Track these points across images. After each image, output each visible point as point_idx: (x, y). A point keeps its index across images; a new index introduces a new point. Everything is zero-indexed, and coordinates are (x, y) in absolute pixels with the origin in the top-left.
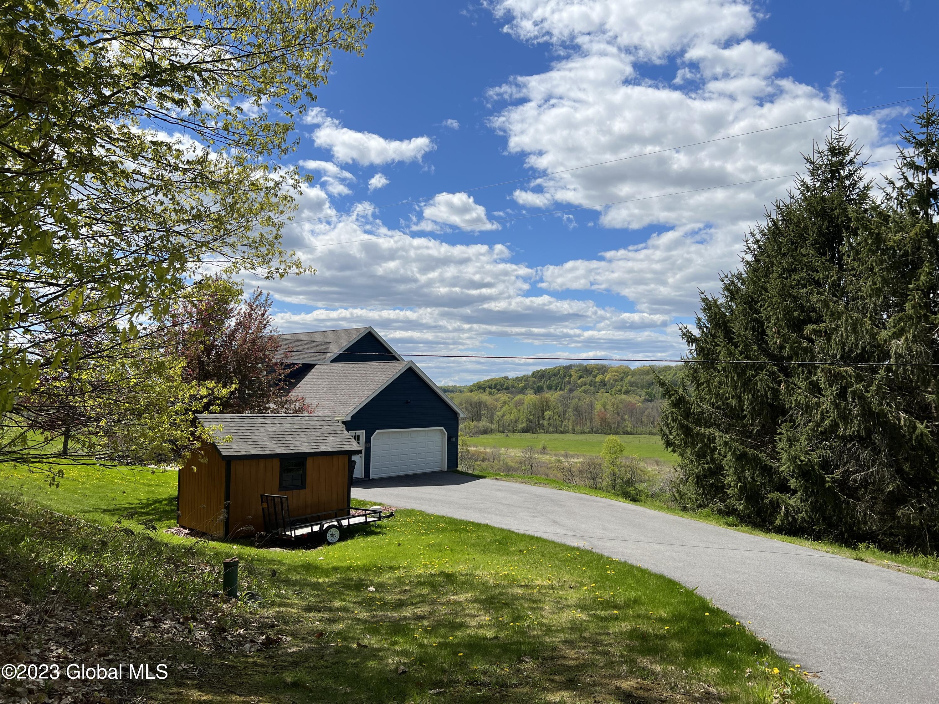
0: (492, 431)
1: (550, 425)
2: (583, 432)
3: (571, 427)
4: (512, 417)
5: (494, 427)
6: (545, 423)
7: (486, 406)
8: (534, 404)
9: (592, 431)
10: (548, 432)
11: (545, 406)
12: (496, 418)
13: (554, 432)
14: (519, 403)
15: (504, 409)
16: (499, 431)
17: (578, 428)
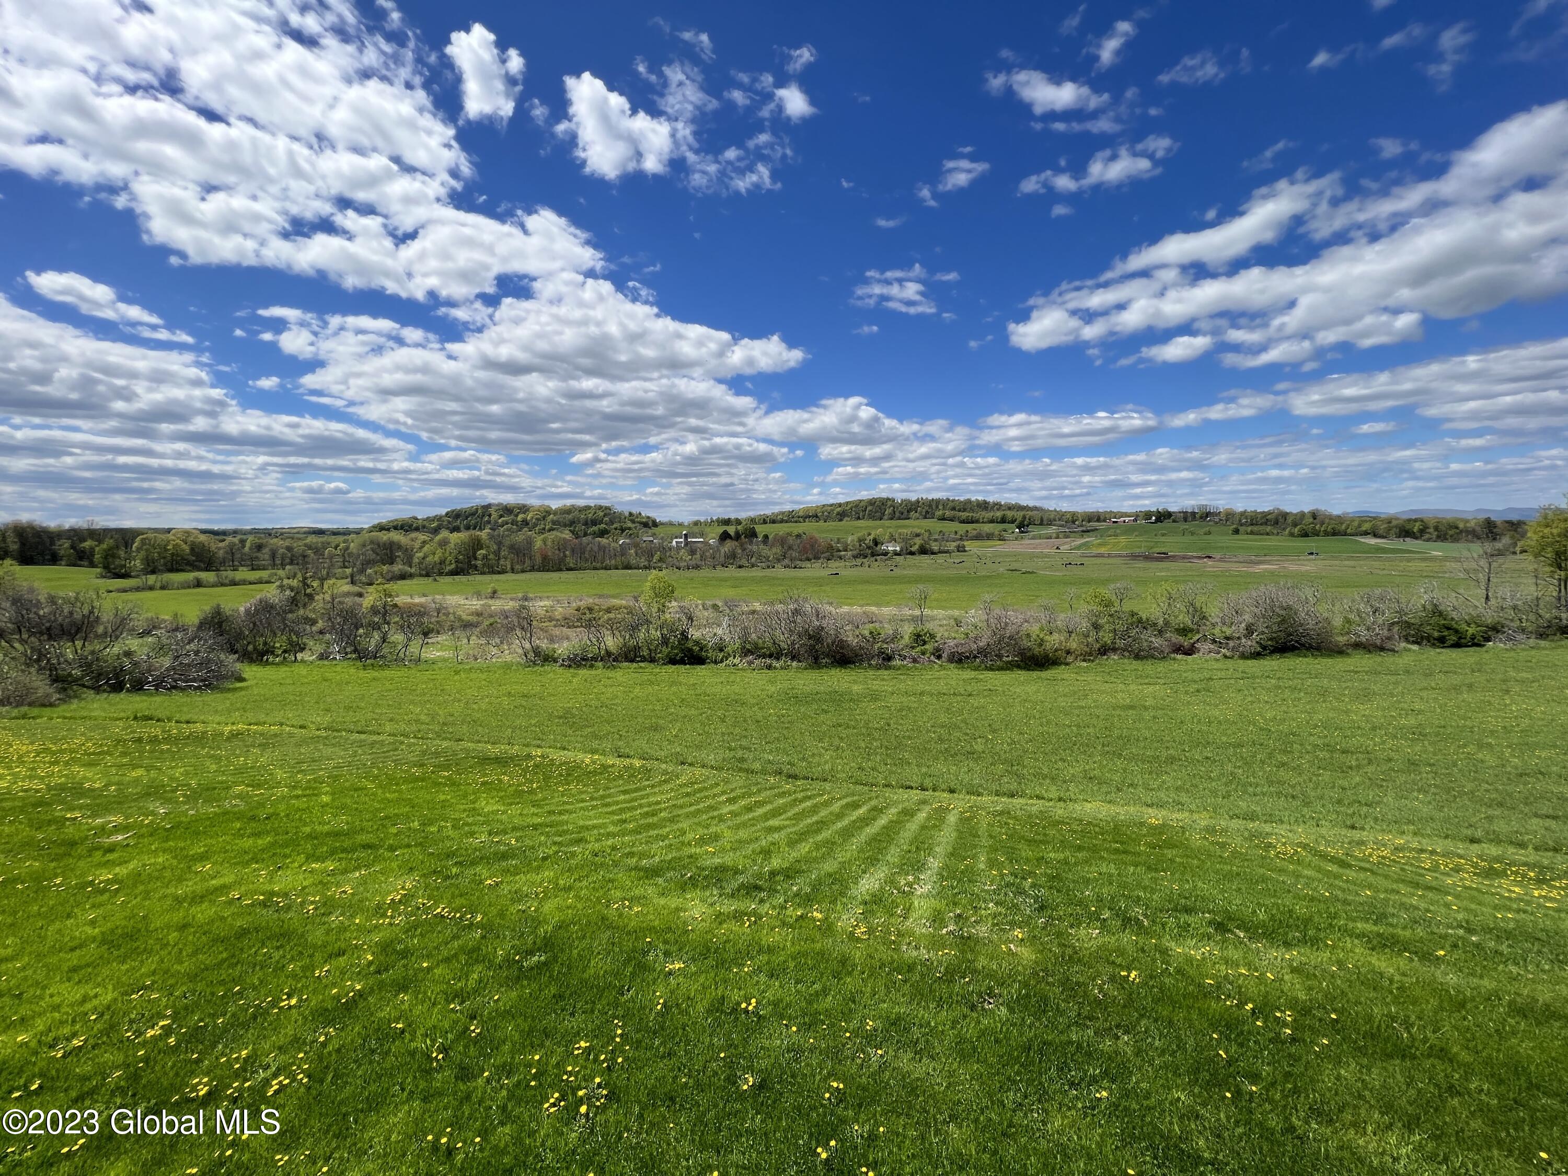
0: (411, 576)
1: (484, 565)
2: (523, 571)
3: (509, 567)
4: (437, 558)
5: (413, 570)
6: (479, 563)
7: (399, 547)
8: (463, 543)
9: (532, 569)
10: (483, 573)
11: (477, 544)
12: (416, 560)
13: (489, 573)
14: (444, 543)
15: (425, 549)
16: (421, 575)
17: (518, 567)
